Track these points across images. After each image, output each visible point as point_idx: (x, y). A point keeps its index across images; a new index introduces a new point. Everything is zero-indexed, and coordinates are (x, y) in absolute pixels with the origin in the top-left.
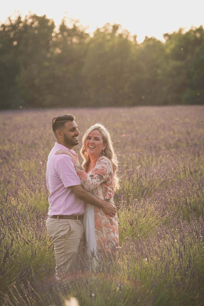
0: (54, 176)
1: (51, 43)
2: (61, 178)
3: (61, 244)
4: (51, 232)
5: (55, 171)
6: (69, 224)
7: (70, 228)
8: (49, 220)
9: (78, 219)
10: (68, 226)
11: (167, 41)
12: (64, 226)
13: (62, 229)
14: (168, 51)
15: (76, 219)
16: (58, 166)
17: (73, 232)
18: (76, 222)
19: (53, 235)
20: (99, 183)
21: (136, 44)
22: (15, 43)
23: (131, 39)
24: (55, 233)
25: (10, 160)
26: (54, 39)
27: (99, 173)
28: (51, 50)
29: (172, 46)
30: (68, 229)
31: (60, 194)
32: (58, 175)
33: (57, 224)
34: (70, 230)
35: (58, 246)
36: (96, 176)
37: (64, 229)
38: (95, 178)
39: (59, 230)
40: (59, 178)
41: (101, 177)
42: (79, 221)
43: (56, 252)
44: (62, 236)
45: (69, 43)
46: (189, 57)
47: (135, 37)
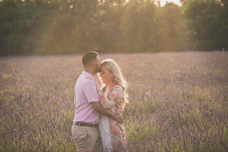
0: (81, 94)
1: (97, 6)
2: (86, 96)
3: (82, 144)
4: (74, 136)
5: (82, 91)
6: (87, 130)
7: (88, 133)
8: (74, 126)
9: (94, 127)
10: (86, 131)
11: (182, 5)
12: (83, 131)
13: (82, 134)
14: (183, 12)
15: (93, 127)
16: (84, 87)
17: (90, 136)
18: (92, 129)
19: (75, 137)
20: (114, 104)
21: (160, 7)
22: (72, 7)
23: (156, 4)
24: (77, 136)
25: (60, 89)
26: (100, 4)
27: (115, 97)
28: (98, 11)
29: (186, 9)
30: (86, 134)
31: (83, 107)
32: (84, 94)
33: (79, 129)
34: (87, 135)
35: (79, 146)
36: (112, 99)
37: (84, 133)
38: (112, 101)
39: (80, 134)
40: (85, 95)
41: (116, 100)
42: (95, 128)
43: (78, 150)
44: (82, 139)
45: (110, 6)
46: (198, 17)
47: (159, 2)
